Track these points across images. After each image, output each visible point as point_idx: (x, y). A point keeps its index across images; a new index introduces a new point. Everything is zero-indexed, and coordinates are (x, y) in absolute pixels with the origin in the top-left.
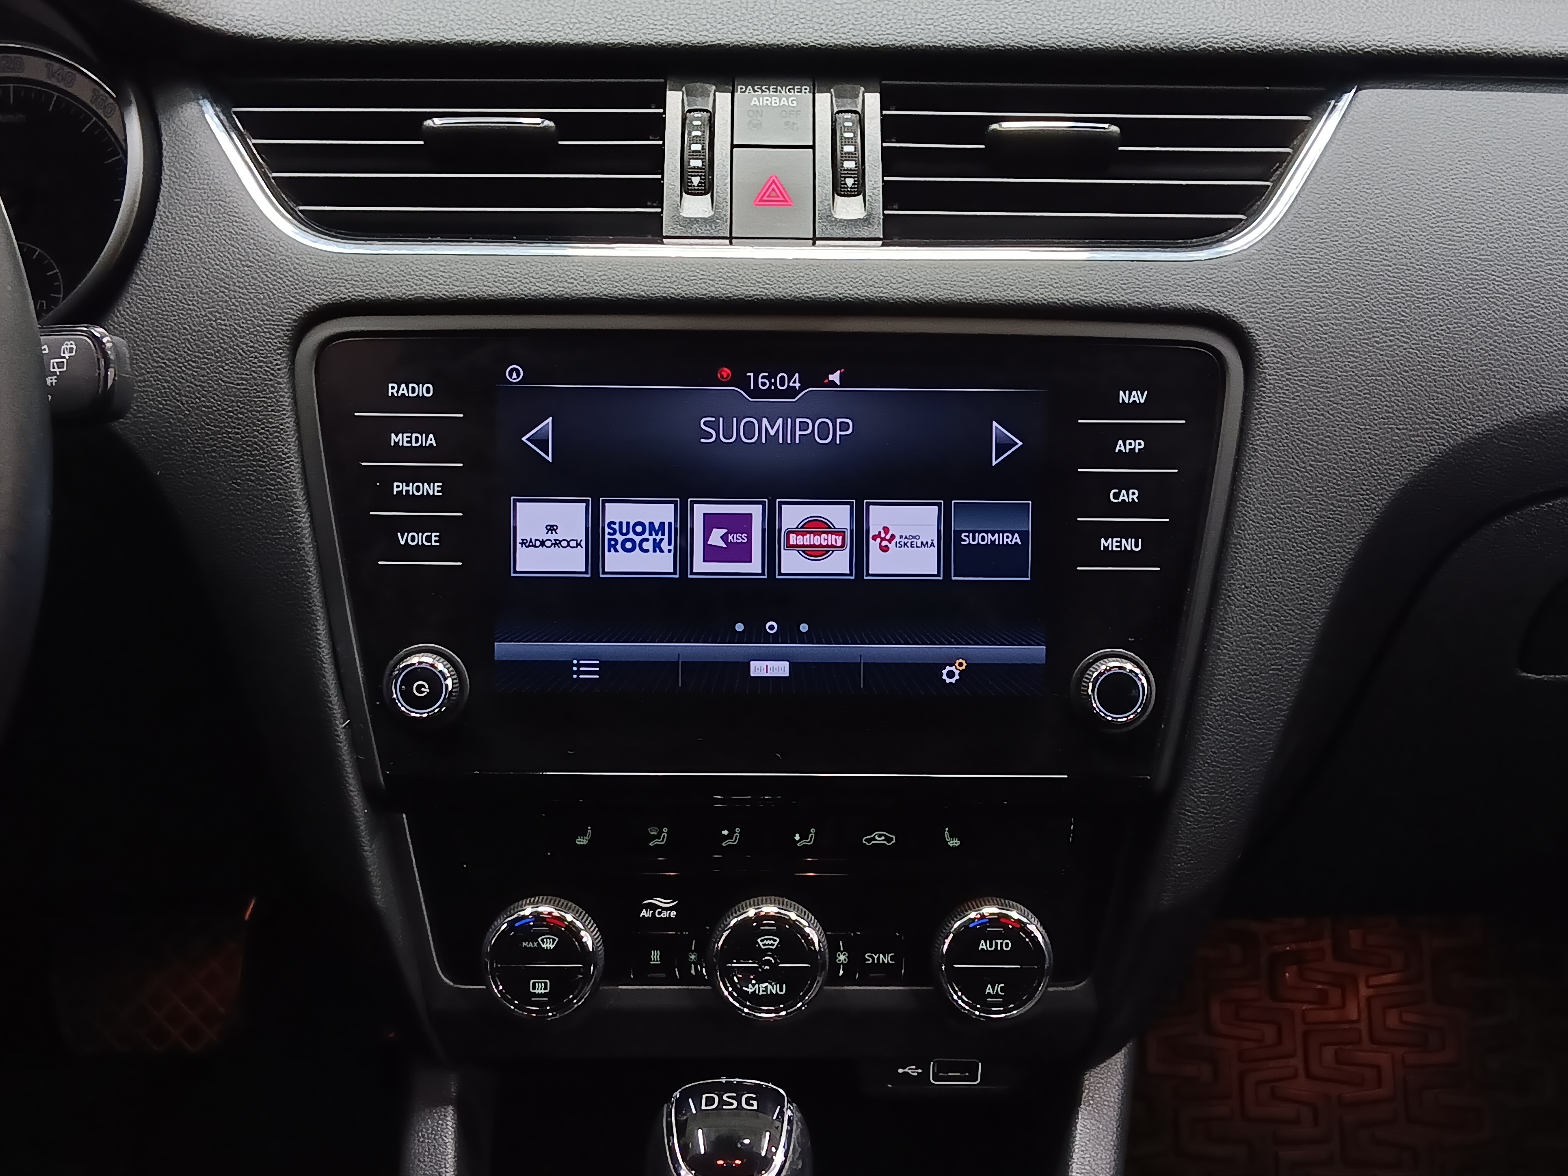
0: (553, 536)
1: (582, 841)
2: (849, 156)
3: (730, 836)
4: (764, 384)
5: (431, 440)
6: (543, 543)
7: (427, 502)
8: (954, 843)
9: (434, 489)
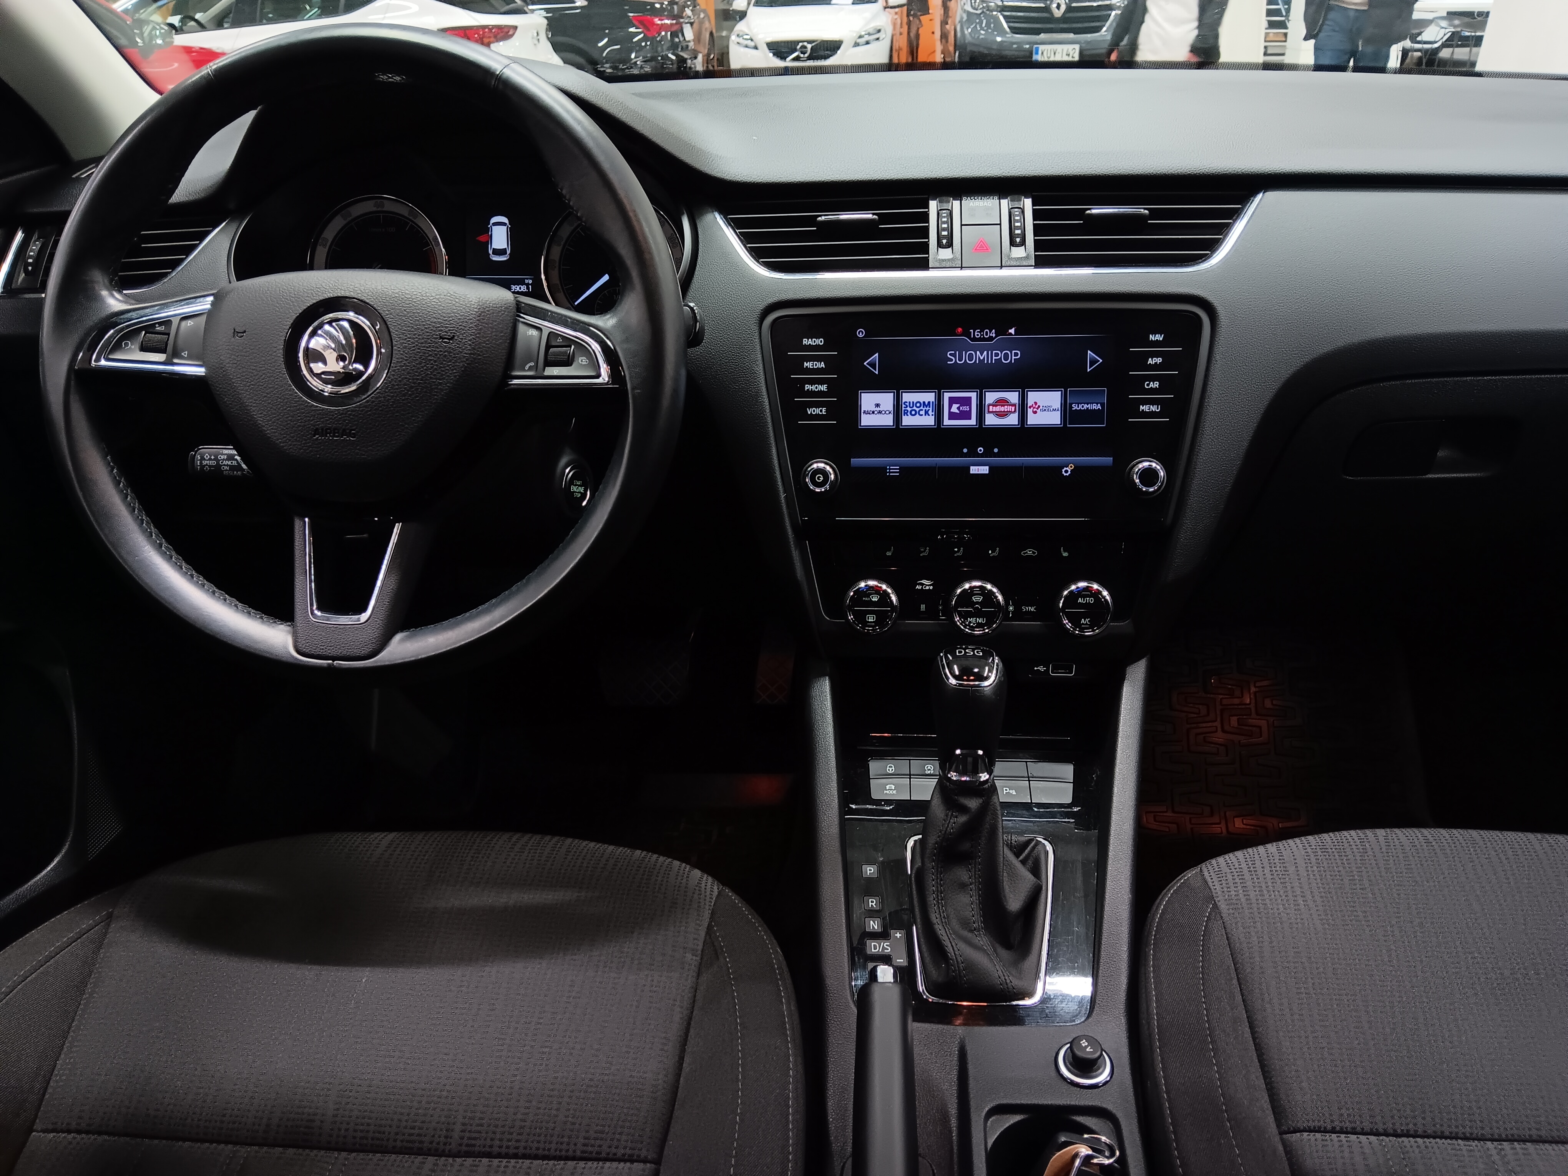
0: (878, 409)
1: (889, 554)
2: (1018, 228)
3: (958, 551)
4: (978, 335)
5: (823, 365)
6: (873, 412)
7: (820, 394)
8: (1065, 554)
9: (824, 388)
